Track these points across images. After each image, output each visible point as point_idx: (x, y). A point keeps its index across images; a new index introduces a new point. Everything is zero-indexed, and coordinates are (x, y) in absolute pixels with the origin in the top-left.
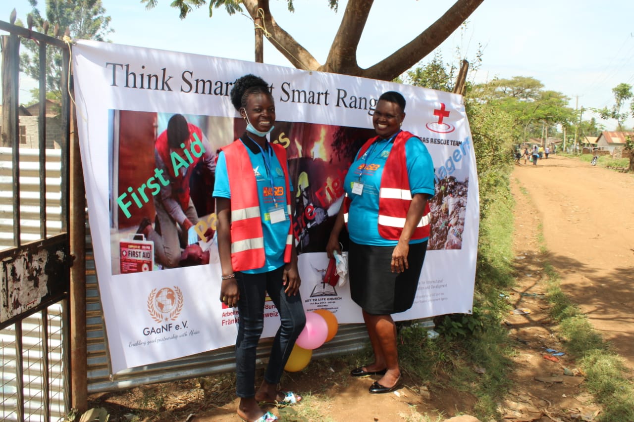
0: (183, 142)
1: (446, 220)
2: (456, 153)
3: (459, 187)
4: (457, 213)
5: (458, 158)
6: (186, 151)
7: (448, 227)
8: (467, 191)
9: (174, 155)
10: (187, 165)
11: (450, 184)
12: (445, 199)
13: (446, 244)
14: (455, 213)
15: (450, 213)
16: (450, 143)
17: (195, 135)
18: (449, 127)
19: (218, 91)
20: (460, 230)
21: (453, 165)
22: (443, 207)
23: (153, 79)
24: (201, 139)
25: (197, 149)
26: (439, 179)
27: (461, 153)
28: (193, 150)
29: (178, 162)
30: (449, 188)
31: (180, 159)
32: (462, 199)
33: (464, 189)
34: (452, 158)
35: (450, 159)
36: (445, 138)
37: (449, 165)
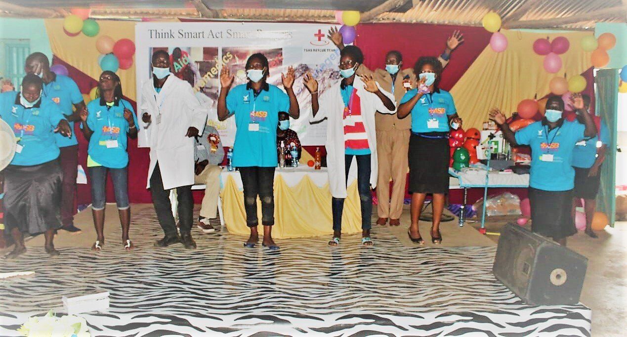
0: (179, 58)
2: (332, 56)
3: (335, 74)
5: (334, 58)
6: (181, 62)
9: (175, 64)
10: (181, 68)
11: (329, 72)
12: (326, 81)
16: (326, 50)
17: (185, 55)
18: (326, 42)
19: (195, 36)
21: (330, 62)
23: (167, 34)
24: (187, 56)
25: (186, 61)
26: (320, 70)
27: (336, 55)
28: (184, 61)
29: (177, 66)
31: (177, 64)
34: (330, 58)
35: (328, 59)
36: (323, 48)
37: (328, 62)
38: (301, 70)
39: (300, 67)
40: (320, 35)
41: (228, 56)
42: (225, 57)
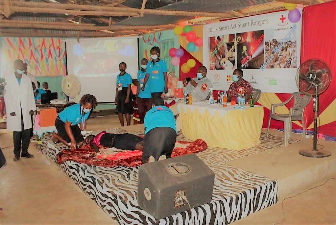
1: (290, 57)
2: (290, 32)
3: (293, 44)
4: (294, 54)
5: (291, 33)
7: (291, 60)
8: (296, 45)
11: (289, 43)
12: (288, 49)
13: (291, 66)
14: (293, 54)
15: (291, 54)
16: (287, 28)
18: (286, 23)
19: (225, 29)
20: (295, 60)
21: (289, 36)
22: (287, 52)
23: (214, 29)
25: (222, 43)
26: (284, 42)
27: (292, 31)
30: (289, 45)
32: (295, 49)
33: (295, 44)
34: (289, 34)
35: (288, 34)
36: (285, 27)
37: (288, 36)
38: (273, 43)
39: (273, 41)
40: (283, 19)
41: (239, 38)
42: (238, 39)
